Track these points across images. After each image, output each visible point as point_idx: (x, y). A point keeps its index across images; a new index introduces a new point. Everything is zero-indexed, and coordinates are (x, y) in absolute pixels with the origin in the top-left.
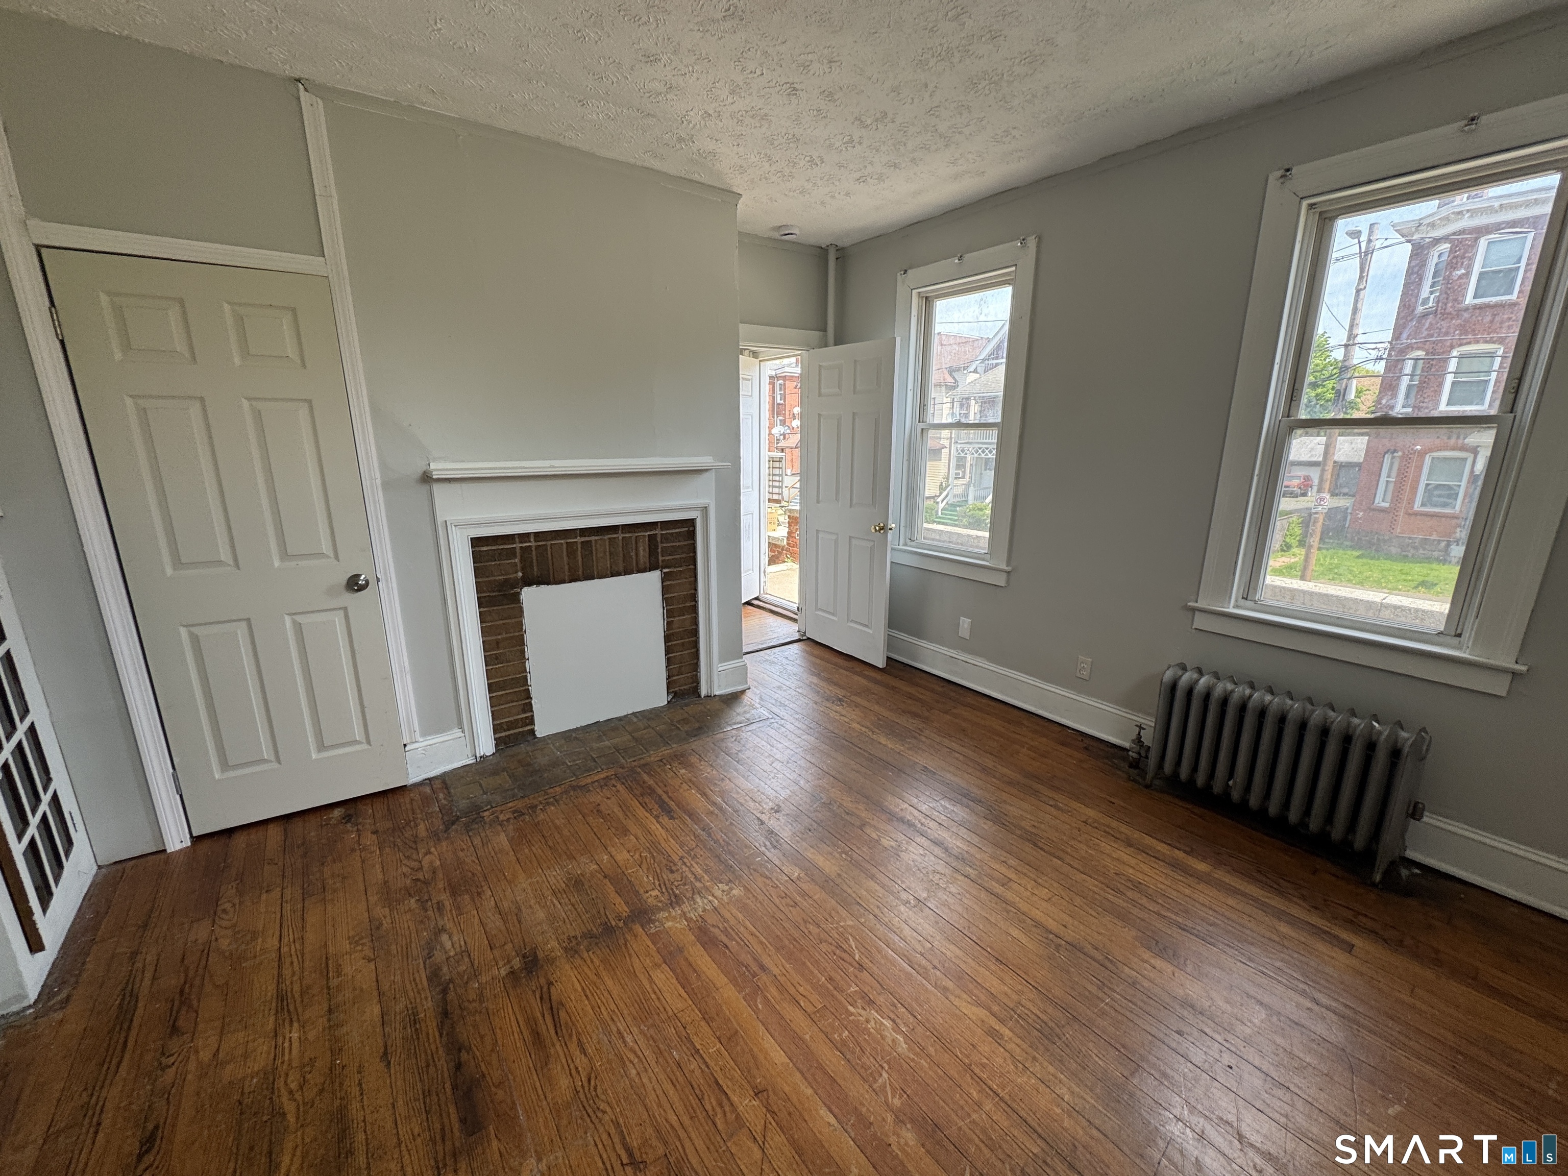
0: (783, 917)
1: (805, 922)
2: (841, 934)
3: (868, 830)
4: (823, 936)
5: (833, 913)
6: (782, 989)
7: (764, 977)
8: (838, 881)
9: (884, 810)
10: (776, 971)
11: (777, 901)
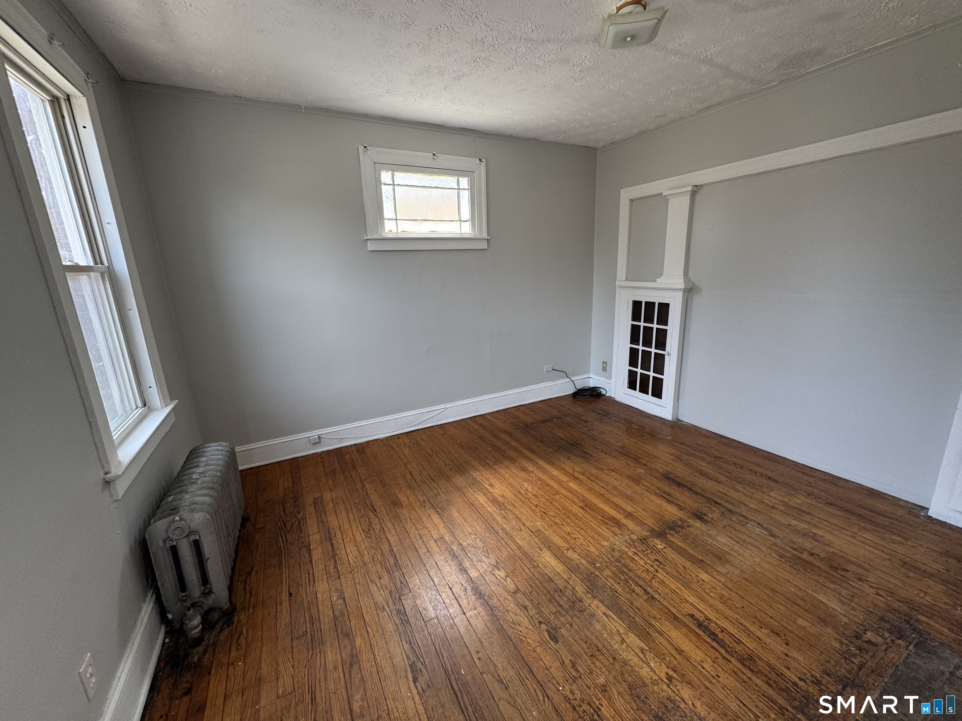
0: (576, 529)
1: (563, 525)
2: (544, 519)
3: (511, 587)
4: (553, 519)
5: (547, 528)
6: (573, 502)
7: (581, 505)
8: (542, 546)
9: (491, 609)
10: (576, 507)
11: (580, 537)
